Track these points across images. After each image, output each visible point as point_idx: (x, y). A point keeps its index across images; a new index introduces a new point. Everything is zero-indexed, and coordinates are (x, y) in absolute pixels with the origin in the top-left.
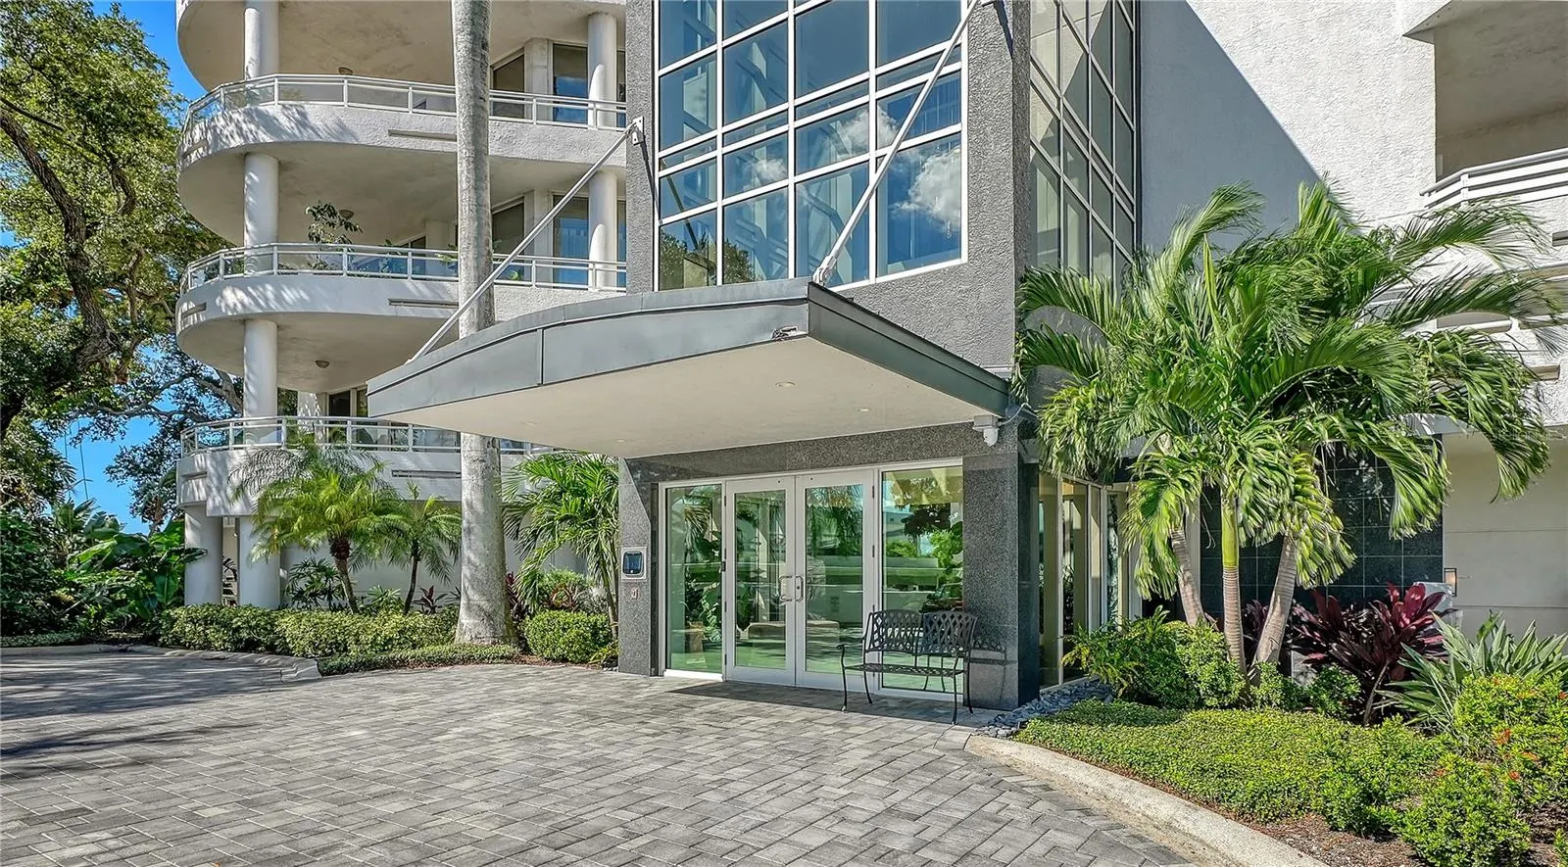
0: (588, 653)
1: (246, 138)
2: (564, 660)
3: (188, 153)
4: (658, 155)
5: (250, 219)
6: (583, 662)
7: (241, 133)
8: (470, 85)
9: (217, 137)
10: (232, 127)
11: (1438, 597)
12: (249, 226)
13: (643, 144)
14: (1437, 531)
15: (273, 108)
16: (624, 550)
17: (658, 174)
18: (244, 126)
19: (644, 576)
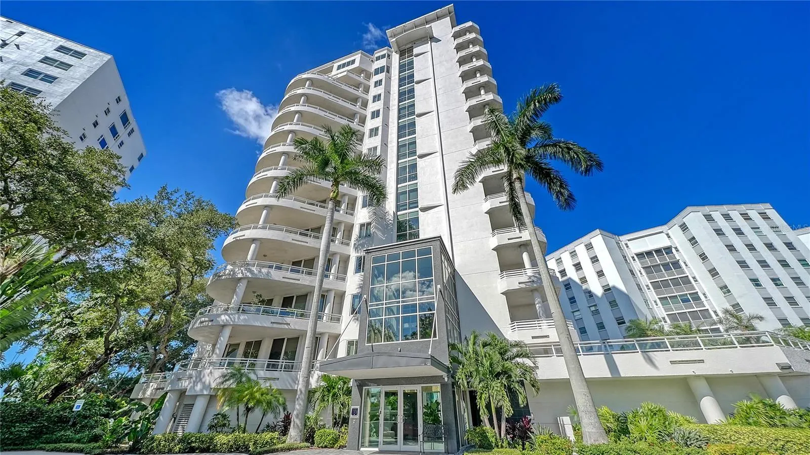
0: (334, 444)
1: (243, 275)
2: (326, 447)
3: (222, 276)
4: (369, 304)
5: (236, 295)
6: (332, 447)
7: (242, 273)
8: (321, 278)
9: (234, 273)
10: (240, 271)
11: (531, 419)
12: (235, 297)
13: (366, 301)
14: (527, 404)
15: (254, 269)
16: (352, 407)
17: (369, 308)
18: (244, 271)
19: (358, 416)
